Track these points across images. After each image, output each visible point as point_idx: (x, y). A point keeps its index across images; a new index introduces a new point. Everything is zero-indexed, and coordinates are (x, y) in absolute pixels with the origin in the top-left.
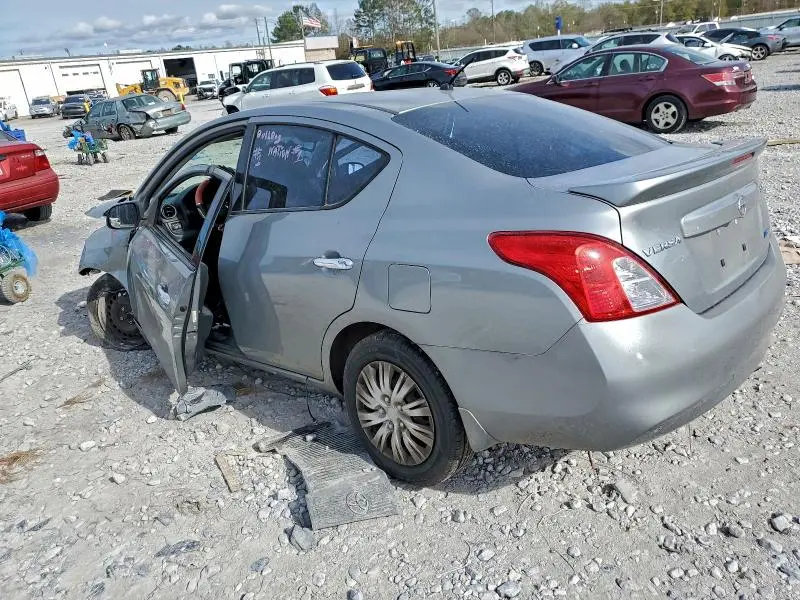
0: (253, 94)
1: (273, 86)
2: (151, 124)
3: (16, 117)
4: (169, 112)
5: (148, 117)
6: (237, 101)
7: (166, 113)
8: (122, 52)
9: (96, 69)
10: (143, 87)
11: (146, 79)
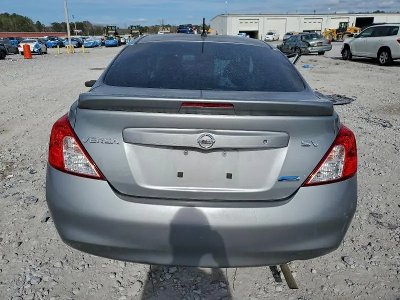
0: (360, 38)
1: (372, 35)
2: (310, 49)
3: (278, 40)
4: (321, 44)
5: (309, 45)
6: (350, 42)
7: (319, 44)
8: (337, 13)
9: (320, 20)
10: (338, 31)
11: (340, 27)
